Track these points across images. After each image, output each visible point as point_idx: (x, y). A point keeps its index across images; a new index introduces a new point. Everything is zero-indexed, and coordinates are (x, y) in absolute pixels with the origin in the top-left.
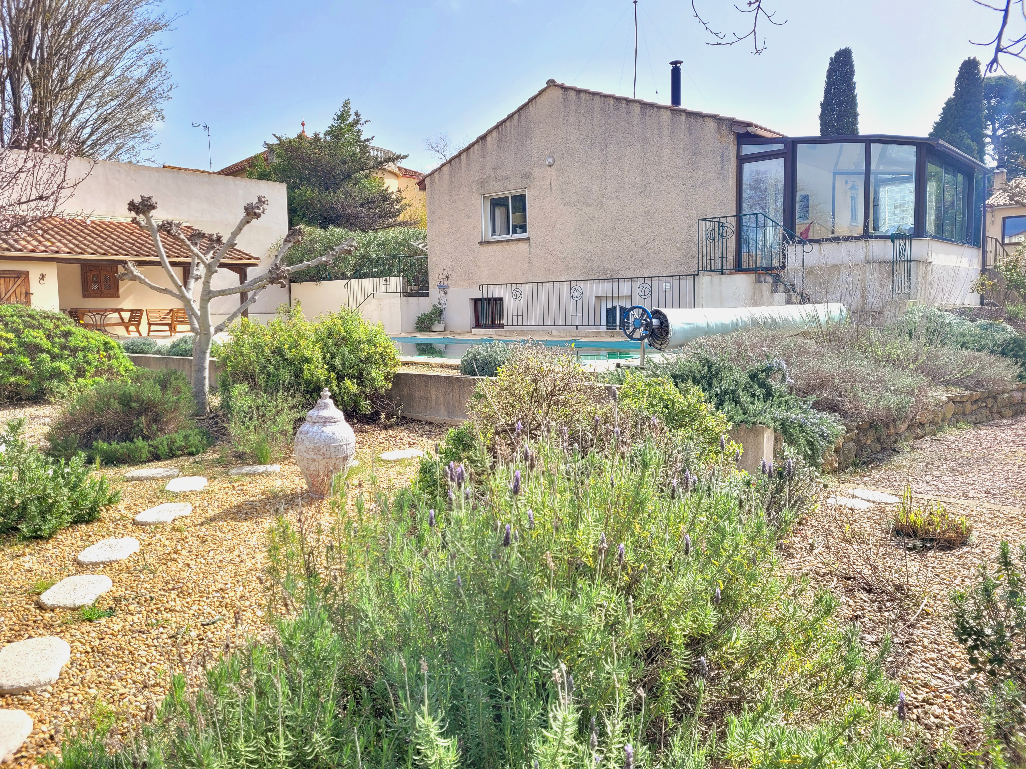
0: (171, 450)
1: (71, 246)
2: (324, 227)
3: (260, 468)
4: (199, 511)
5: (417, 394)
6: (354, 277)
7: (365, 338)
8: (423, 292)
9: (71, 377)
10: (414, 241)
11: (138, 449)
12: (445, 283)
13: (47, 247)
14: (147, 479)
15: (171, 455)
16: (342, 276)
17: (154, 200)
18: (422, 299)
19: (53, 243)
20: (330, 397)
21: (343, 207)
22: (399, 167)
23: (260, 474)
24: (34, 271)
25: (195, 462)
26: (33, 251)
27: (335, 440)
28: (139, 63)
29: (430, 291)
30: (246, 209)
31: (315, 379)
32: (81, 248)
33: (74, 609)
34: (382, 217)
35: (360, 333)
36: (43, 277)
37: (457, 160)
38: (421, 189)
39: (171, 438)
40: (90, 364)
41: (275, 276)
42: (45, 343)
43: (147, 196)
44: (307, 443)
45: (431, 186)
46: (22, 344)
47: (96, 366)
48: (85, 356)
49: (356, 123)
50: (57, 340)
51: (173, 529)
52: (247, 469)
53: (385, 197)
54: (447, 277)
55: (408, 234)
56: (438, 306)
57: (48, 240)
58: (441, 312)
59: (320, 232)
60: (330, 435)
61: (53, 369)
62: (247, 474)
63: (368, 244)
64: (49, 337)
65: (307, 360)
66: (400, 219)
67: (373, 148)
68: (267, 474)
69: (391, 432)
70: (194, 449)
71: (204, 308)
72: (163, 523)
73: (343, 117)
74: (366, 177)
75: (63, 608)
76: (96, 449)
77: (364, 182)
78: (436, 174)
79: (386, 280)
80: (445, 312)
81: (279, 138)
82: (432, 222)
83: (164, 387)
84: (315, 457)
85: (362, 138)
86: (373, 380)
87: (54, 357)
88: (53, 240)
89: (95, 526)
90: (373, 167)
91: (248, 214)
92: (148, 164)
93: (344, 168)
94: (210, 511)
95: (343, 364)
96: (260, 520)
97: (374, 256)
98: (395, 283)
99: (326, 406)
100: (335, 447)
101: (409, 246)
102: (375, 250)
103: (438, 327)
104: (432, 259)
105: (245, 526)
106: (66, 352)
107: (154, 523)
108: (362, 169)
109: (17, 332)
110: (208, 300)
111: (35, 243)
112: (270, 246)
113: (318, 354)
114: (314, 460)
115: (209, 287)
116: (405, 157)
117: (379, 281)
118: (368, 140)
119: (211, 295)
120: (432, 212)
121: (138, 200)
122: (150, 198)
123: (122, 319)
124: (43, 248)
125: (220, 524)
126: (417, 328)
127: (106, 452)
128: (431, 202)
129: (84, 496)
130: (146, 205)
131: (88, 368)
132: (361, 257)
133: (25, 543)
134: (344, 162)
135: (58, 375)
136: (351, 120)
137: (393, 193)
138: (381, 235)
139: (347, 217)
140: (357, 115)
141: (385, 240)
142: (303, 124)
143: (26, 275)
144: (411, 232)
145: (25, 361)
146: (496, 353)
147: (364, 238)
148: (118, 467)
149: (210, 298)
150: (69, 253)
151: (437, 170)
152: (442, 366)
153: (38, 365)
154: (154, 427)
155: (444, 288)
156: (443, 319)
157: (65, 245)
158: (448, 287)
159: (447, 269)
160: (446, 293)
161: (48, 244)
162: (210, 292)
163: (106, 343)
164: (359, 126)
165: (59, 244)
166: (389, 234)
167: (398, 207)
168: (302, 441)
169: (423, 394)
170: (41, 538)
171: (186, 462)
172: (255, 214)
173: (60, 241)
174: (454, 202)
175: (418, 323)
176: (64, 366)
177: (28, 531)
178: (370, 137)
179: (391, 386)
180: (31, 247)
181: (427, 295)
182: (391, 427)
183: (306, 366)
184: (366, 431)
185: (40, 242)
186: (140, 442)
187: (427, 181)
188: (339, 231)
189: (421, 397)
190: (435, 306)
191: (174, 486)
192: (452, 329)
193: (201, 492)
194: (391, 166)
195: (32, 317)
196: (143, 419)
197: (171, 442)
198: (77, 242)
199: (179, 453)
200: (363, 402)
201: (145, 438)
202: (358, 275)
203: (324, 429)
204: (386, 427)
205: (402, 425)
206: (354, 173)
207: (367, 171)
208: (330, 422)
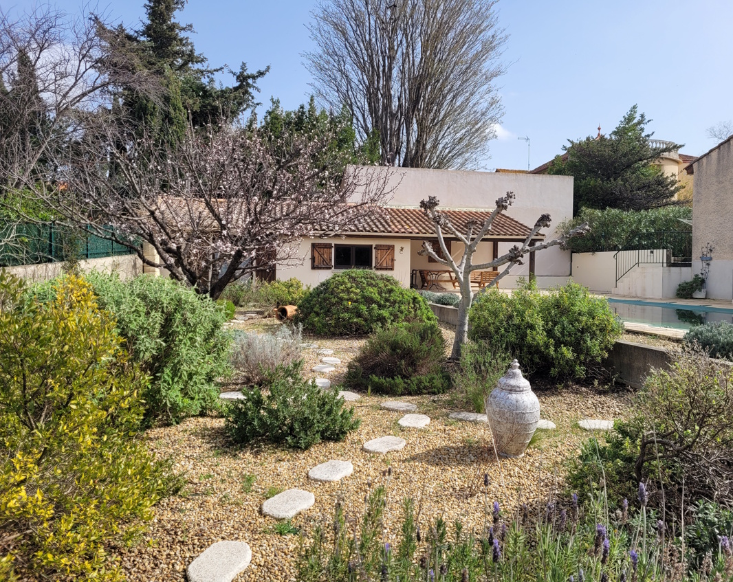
0: (419, 388)
1: (420, 228)
2: (603, 209)
3: (472, 416)
4: (409, 448)
5: (636, 364)
6: (626, 248)
7: (585, 310)
8: (686, 262)
9: (389, 321)
10: (684, 218)
11: (396, 385)
12: (709, 255)
13: (406, 229)
14: (393, 410)
15: (418, 392)
16: (615, 248)
17: (437, 199)
18: (684, 269)
19: (410, 227)
20: (520, 368)
21: (620, 192)
22: (680, 155)
23: (470, 421)
24: (398, 245)
25: (434, 401)
26: (397, 232)
27: (517, 408)
28: (481, 101)
29: (692, 262)
30: (497, 202)
31: (535, 343)
32: (426, 230)
33: (278, 520)
34: (655, 198)
35: (581, 306)
36: (402, 248)
37: (726, 145)
38: (688, 173)
39: (420, 379)
40: (402, 312)
41: (513, 255)
42: (376, 296)
43: (433, 196)
44: (495, 407)
45: (699, 170)
46: (363, 297)
47: (406, 314)
48: (400, 307)
49: (639, 123)
50: (384, 295)
51: (383, 461)
52: (463, 415)
53: (661, 182)
54: (711, 250)
55: (679, 212)
56: (700, 276)
57: (408, 225)
58: (703, 281)
59: (598, 213)
60: (514, 402)
61: (379, 315)
62: (461, 420)
63: (640, 221)
64: (380, 293)
65: (532, 327)
66: (675, 198)
67: (652, 142)
68: (475, 423)
69: (603, 398)
70: (436, 390)
71: (466, 278)
72: (379, 453)
73: (629, 119)
74: (644, 166)
75: (272, 517)
76: (371, 380)
77: (644, 170)
78: (704, 160)
79: (652, 252)
80: (707, 281)
81: (572, 142)
82: (698, 201)
83: (423, 338)
84: (499, 420)
85: (643, 135)
86: (588, 349)
87: (380, 306)
88: (411, 225)
89: (339, 445)
90: (650, 157)
91: (499, 206)
92: (482, 170)
93: (624, 160)
94: (416, 450)
95: (562, 333)
96: (447, 467)
97: (645, 231)
98: (660, 255)
99: (514, 375)
100: (517, 414)
101: (678, 222)
102: (646, 226)
103: (698, 294)
104: (696, 234)
105: (434, 470)
106: (388, 304)
107: (374, 452)
108: (641, 160)
109: (362, 289)
110: (469, 273)
111: (400, 227)
112: (558, 224)
113: (541, 322)
114: (499, 422)
115: (470, 262)
116: (681, 146)
117: (645, 253)
118: (648, 136)
119: (471, 269)
120: (698, 193)
121: (427, 199)
122: (434, 198)
123: (451, 277)
124: (403, 230)
125: (417, 464)
126: (678, 294)
127: (377, 383)
128: (698, 184)
129: (334, 421)
130: (431, 203)
131: (400, 315)
132: (632, 232)
133: (291, 450)
134: (625, 155)
135: (382, 320)
136: (635, 121)
137: (667, 177)
138: (652, 214)
139: (623, 200)
140: (642, 116)
141: (656, 218)
142: (599, 129)
143: (391, 248)
144: (682, 210)
145: (363, 308)
146: (720, 334)
147: (636, 216)
148: (382, 396)
149: (470, 271)
150: (418, 233)
151: (705, 155)
152: (670, 339)
153: (370, 310)
154: (410, 369)
155: (707, 260)
156: (704, 288)
157: (417, 228)
158: (711, 259)
159: (711, 243)
160: (708, 264)
161: (407, 227)
162: (470, 266)
163: (415, 299)
164: (642, 125)
165: (413, 227)
166: (659, 213)
167: (673, 189)
168: (491, 404)
169: (641, 365)
170: (299, 447)
171: (427, 399)
172: (503, 206)
173: (414, 225)
174: (721, 182)
175: (679, 290)
176: (385, 313)
177: (293, 442)
178: (650, 133)
179: (607, 355)
180: (396, 230)
181: (690, 265)
182: (603, 393)
183: (528, 331)
184: (581, 393)
185: (403, 226)
186: (399, 380)
187: (695, 166)
188: (614, 211)
189: (639, 368)
190: (697, 276)
191: (406, 421)
192: (713, 297)
193: (420, 430)
194: (673, 155)
195: (372, 278)
196: (403, 362)
197: (420, 382)
198: (424, 226)
199: (425, 391)
200: (577, 368)
201: (404, 377)
202: (629, 247)
203: (510, 396)
204: (600, 393)
205: (618, 392)
206: (633, 163)
207: (645, 161)
208: (515, 391)
